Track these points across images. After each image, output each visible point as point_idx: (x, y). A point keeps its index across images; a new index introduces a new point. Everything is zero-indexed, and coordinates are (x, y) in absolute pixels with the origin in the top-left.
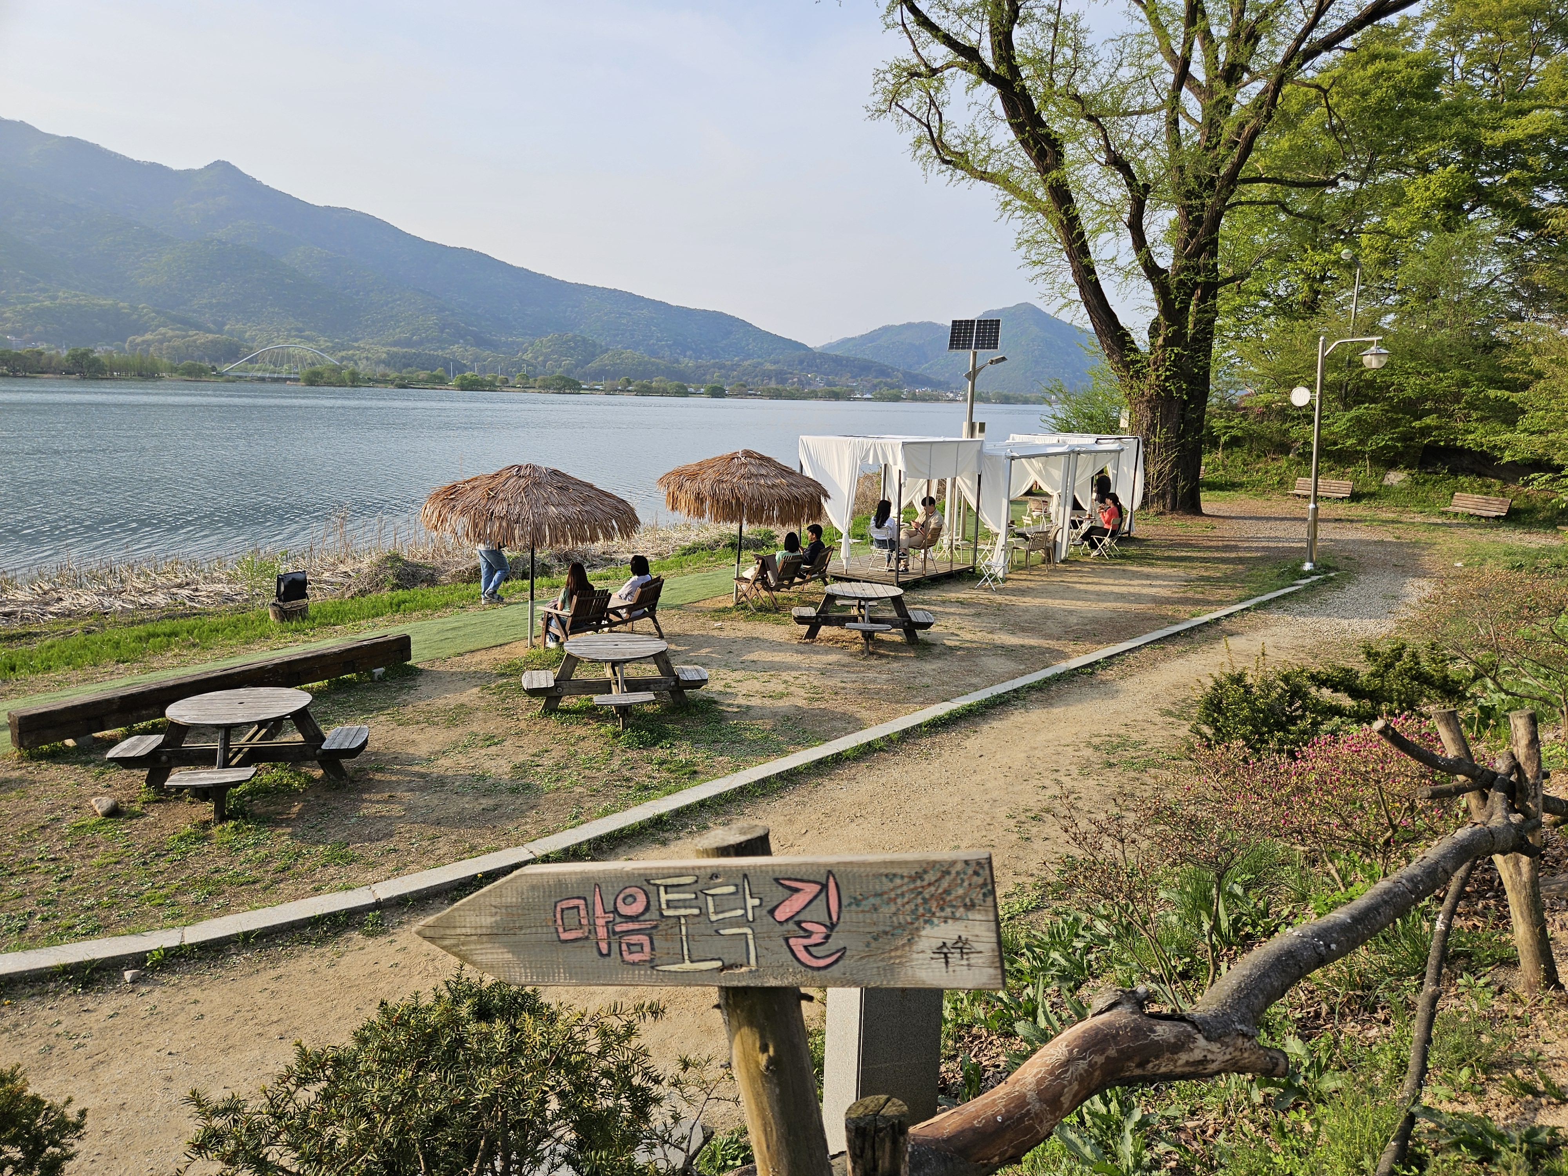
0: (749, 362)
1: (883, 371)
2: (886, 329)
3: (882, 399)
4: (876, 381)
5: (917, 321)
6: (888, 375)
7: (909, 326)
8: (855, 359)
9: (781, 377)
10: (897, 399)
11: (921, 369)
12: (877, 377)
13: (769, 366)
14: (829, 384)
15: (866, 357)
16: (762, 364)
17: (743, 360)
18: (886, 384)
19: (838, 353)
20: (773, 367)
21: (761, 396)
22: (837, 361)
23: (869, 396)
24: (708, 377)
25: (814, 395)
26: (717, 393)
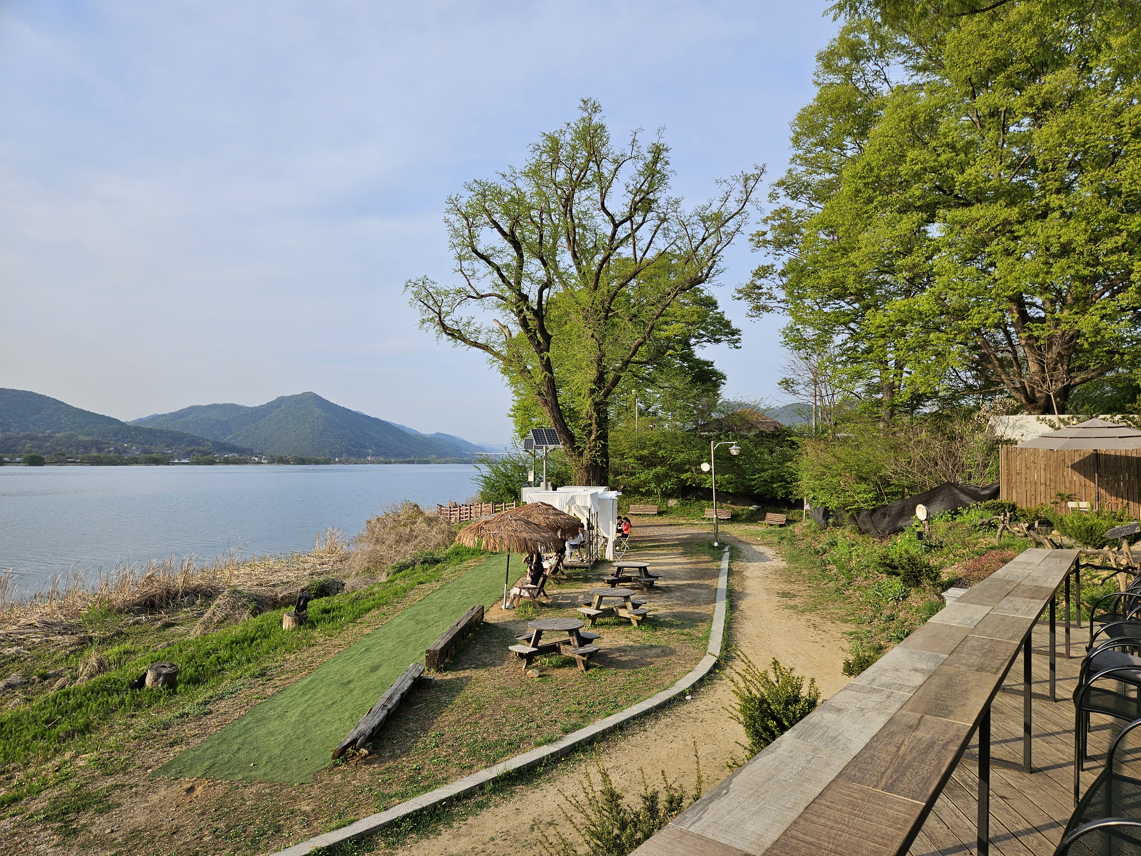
0: (62, 434)
1: (194, 441)
2: (194, 408)
3: (198, 463)
4: (189, 449)
5: (221, 402)
6: (199, 444)
7: (214, 406)
8: (168, 432)
9: (99, 446)
10: (212, 462)
11: (227, 439)
12: (188, 446)
13: (82, 438)
14: (145, 452)
15: (177, 430)
16: (76, 436)
17: (56, 433)
18: (198, 451)
19: (150, 427)
20: (88, 438)
21: (81, 463)
22: (151, 432)
23: (186, 461)
24: (19, 447)
25: (134, 461)
26: (35, 461)
